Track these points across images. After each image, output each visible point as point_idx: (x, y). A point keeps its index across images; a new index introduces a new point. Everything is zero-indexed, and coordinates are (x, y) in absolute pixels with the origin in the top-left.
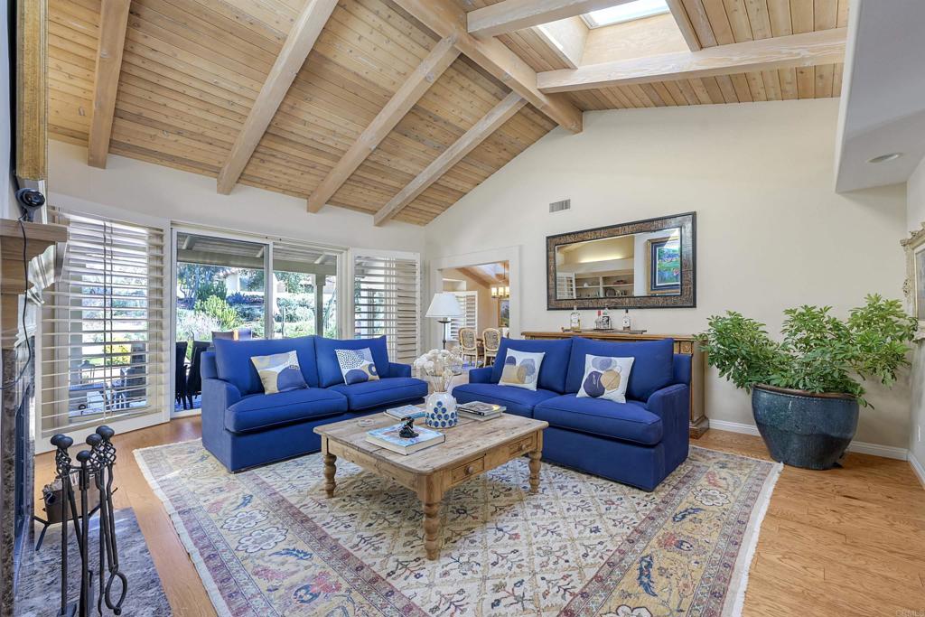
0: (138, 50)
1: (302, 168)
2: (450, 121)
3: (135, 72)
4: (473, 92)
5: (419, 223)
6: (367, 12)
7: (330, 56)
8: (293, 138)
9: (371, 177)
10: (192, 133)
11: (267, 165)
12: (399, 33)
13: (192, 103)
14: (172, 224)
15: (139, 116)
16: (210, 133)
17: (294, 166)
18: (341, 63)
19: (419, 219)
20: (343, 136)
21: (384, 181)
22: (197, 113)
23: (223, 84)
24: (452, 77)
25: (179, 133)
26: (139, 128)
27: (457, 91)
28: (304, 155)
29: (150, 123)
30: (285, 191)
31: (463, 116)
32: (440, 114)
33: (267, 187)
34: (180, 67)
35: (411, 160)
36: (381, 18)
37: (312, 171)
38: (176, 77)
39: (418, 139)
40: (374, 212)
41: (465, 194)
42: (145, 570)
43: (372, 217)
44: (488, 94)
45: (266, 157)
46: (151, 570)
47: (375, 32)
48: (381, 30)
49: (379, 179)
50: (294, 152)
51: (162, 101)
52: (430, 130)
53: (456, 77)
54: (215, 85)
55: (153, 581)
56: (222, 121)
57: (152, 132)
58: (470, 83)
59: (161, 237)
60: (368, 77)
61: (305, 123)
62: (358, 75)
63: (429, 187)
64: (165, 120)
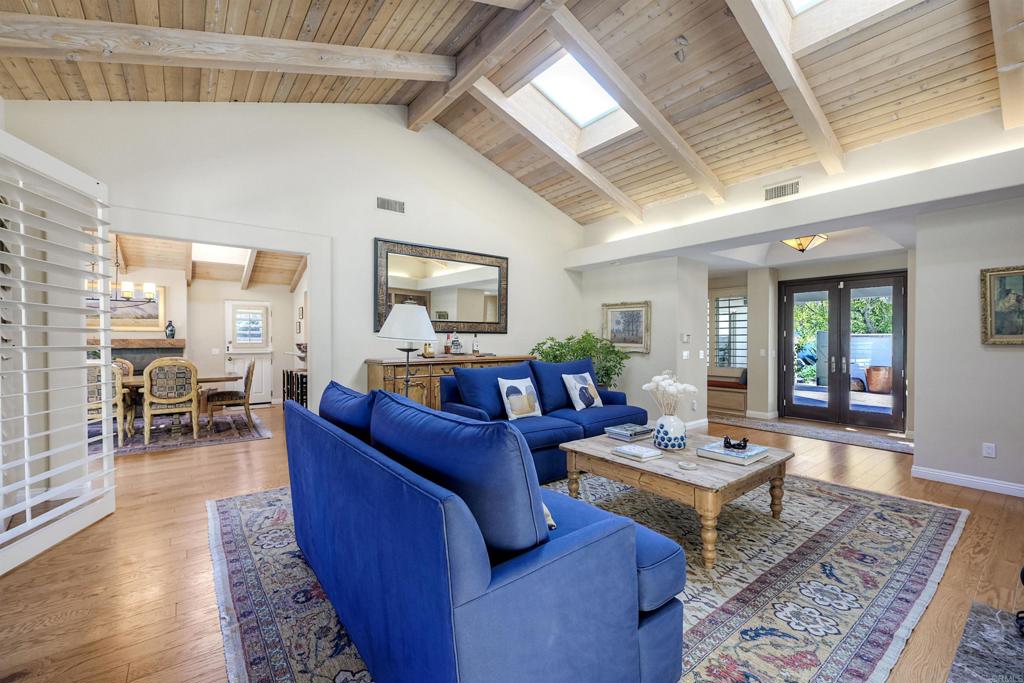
42: (967, 669)
46: (959, 665)
55: (966, 652)
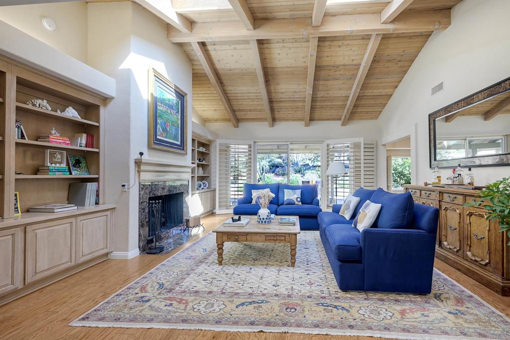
0: (229, 92)
1: (294, 110)
2: (346, 64)
3: (231, 98)
4: (348, 44)
5: (371, 119)
6: (274, 44)
7: (274, 66)
8: (282, 100)
9: (325, 104)
10: (254, 110)
11: (281, 112)
12: (291, 44)
13: (248, 100)
14: (254, 142)
15: (239, 109)
16: (258, 108)
17: (290, 110)
18: (278, 66)
19: (370, 117)
20: (300, 92)
21: (333, 104)
22: (250, 103)
23: (251, 91)
24: (330, 45)
25: (251, 111)
26: (242, 113)
27: (338, 49)
28: (291, 105)
29: (242, 110)
30: (294, 120)
31: (352, 58)
32: (337, 63)
33: (286, 120)
34: (239, 92)
35: (340, 89)
36: (280, 43)
37: (298, 109)
38: (239, 95)
39: (335, 79)
40: (340, 119)
41: (392, 95)
43: (340, 121)
44: (359, 41)
45: (279, 110)
47: (282, 49)
48: (284, 47)
49: (330, 104)
50: (286, 105)
51: (242, 103)
52: (338, 73)
53: (332, 44)
54: (250, 93)
56: (259, 103)
57: (244, 113)
58: (342, 42)
59: (251, 147)
60: (292, 66)
61: (282, 93)
62: (288, 67)
63: (357, 99)
64: (244, 108)
